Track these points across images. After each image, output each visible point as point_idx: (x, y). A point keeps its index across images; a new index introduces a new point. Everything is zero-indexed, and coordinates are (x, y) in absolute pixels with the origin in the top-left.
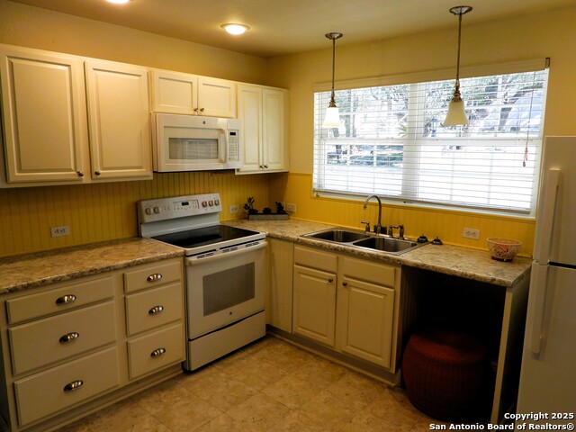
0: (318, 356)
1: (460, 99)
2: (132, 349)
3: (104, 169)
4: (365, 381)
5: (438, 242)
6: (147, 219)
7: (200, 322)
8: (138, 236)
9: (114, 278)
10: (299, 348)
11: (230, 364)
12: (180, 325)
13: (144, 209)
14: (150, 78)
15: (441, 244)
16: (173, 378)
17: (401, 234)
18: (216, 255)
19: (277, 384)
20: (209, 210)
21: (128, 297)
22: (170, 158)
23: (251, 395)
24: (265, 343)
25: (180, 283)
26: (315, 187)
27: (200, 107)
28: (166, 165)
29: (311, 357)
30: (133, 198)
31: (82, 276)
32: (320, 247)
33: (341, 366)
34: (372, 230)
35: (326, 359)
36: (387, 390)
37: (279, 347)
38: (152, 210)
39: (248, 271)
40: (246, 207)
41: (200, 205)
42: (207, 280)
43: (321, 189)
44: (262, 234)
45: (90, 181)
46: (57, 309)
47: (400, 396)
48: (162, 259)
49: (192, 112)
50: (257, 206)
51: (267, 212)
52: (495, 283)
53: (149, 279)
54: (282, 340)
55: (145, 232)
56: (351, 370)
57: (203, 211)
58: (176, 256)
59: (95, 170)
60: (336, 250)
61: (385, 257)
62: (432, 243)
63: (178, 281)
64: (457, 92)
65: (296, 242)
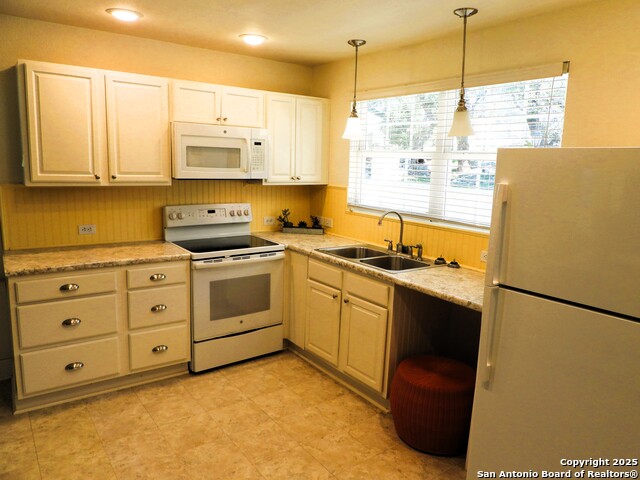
0: (326, 375)
1: (465, 109)
2: (133, 342)
3: (120, 173)
4: (360, 404)
5: (455, 265)
6: (170, 224)
7: (206, 326)
8: (163, 240)
9: (116, 275)
10: (311, 366)
11: (236, 372)
12: (185, 327)
13: (167, 213)
14: (170, 89)
15: (458, 267)
16: (178, 377)
17: (420, 254)
18: (225, 262)
19: (270, 394)
20: (237, 219)
21: (130, 292)
22: (188, 165)
23: (241, 400)
24: (280, 357)
25: (184, 286)
26: (348, 201)
27: (223, 117)
28: (183, 172)
29: (318, 374)
30: (158, 204)
31: (85, 268)
32: (328, 262)
33: (343, 386)
34: (395, 249)
35: (331, 378)
36: (378, 416)
37: (292, 362)
38: (175, 216)
39: (264, 281)
40: (280, 219)
41: (228, 214)
42: (214, 286)
43: (357, 204)
44: (281, 246)
45: (107, 184)
46: (61, 295)
47: (389, 422)
48: (166, 261)
49: (215, 122)
50: (294, 219)
51: (302, 225)
52: (471, 307)
53: (152, 278)
54: (298, 356)
55: (169, 236)
56: (351, 392)
57: (230, 220)
58: (181, 259)
59: (112, 174)
60: (340, 265)
61: (379, 275)
62: (448, 266)
63: (183, 283)
64: (462, 101)
65: (309, 256)
